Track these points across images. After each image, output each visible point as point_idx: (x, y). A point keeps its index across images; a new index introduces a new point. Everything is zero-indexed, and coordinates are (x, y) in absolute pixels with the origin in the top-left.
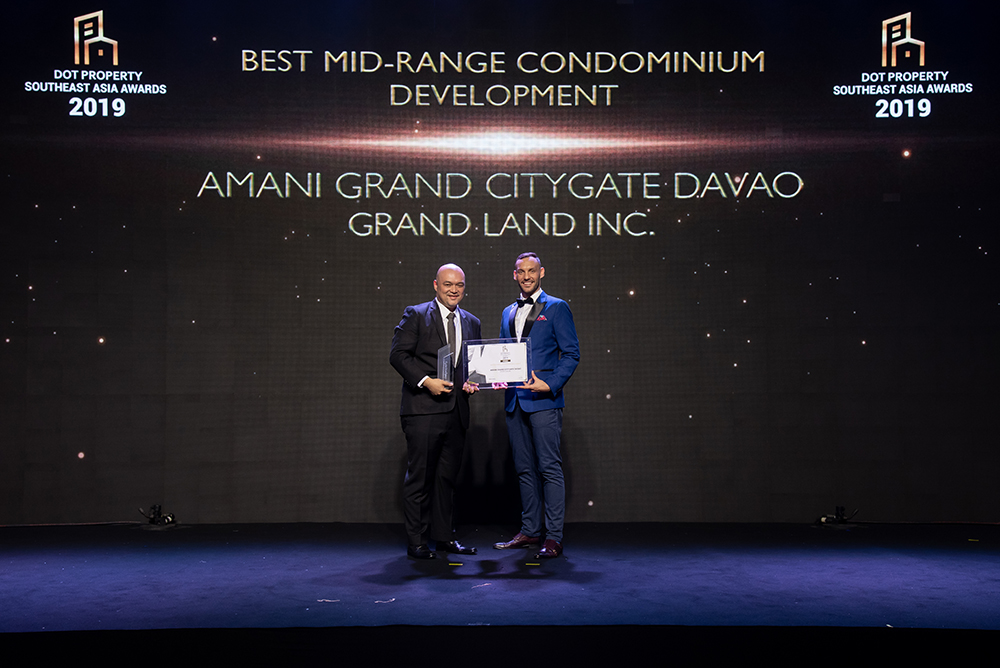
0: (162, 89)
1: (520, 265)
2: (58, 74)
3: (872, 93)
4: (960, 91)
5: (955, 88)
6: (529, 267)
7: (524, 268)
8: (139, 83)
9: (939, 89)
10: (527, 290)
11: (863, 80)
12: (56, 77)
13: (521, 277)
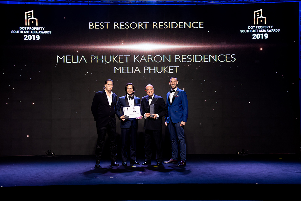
0: (50, 32)
1: (171, 80)
2: (21, 28)
3: (251, 32)
4: (276, 31)
5: (274, 30)
6: (174, 81)
7: (172, 81)
8: (44, 31)
9: (270, 31)
10: (173, 87)
11: (249, 28)
12: (20, 29)
13: (171, 83)
